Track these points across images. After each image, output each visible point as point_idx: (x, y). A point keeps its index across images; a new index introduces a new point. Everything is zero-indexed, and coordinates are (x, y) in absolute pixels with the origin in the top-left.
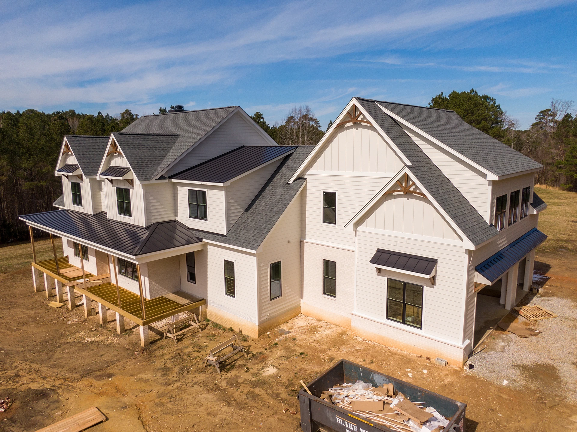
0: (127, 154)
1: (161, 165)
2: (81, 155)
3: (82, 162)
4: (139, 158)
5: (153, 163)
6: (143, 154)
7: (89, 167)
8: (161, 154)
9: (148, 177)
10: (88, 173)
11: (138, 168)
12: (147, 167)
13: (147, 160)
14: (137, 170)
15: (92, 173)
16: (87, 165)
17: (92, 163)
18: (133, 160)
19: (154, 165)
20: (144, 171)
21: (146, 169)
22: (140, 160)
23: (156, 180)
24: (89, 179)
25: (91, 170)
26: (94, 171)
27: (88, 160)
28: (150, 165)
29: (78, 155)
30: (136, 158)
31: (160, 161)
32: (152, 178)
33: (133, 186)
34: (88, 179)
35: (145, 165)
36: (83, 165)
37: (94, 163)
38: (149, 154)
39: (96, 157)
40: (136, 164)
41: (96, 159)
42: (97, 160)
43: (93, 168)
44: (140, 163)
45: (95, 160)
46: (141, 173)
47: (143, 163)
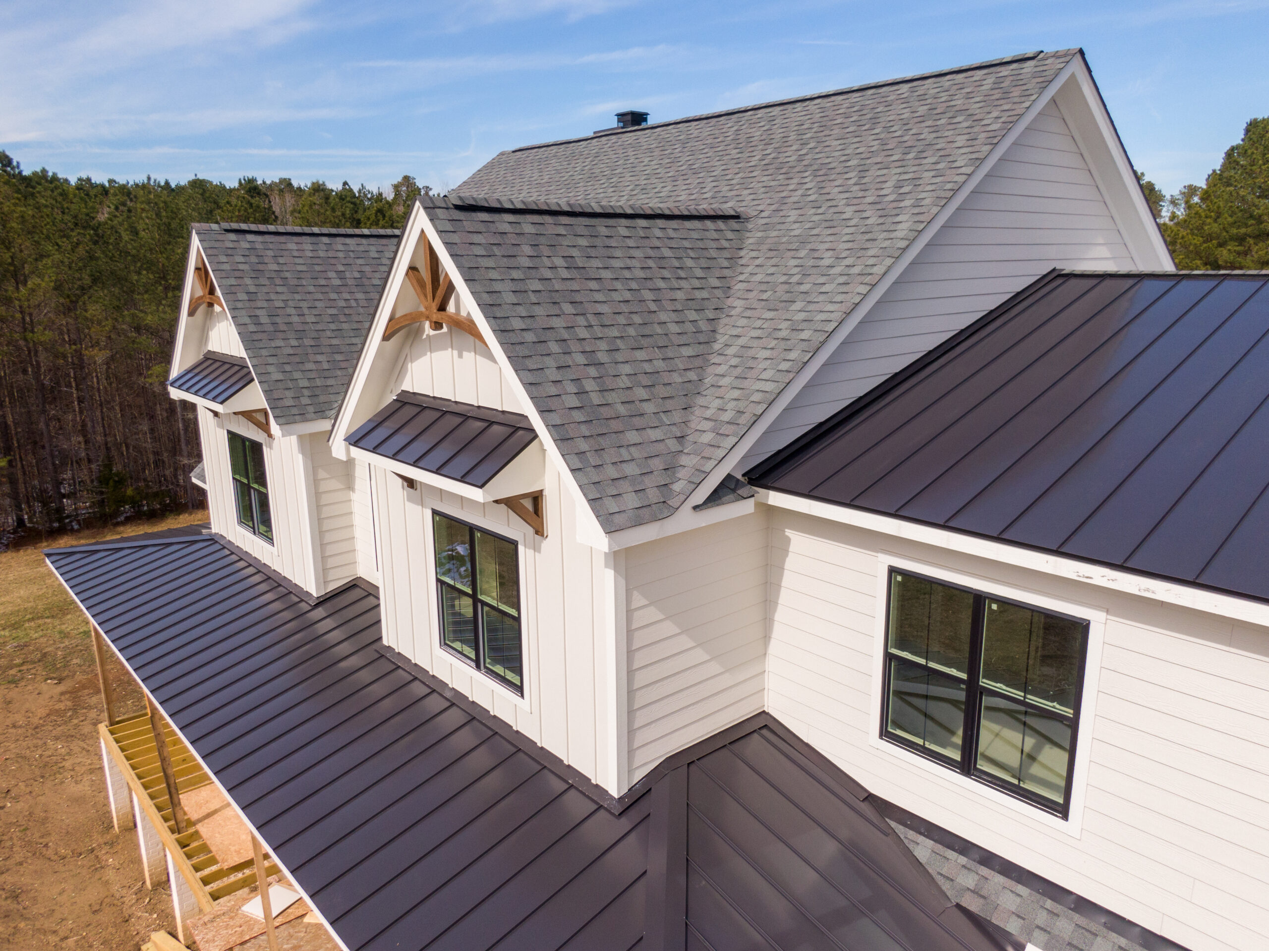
0: (514, 338)
1: (700, 401)
2: (264, 320)
3: (264, 352)
4: (581, 359)
5: (662, 391)
6: (598, 331)
7: (297, 375)
8: (690, 327)
9: (653, 495)
10: (295, 411)
11: (585, 430)
12: (637, 422)
13: (627, 369)
14: (583, 446)
15: (311, 409)
16: (288, 368)
17: (311, 357)
18: (552, 374)
19: (669, 404)
20: (625, 454)
21: (632, 437)
22: (593, 372)
23: (696, 508)
24: (301, 438)
25: (306, 392)
26: (322, 398)
27: (294, 343)
28: (649, 408)
29: (247, 320)
30: (568, 360)
31: (692, 375)
32: (674, 502)
33: (539, 531)
34: (294, 439)
35: (622, 410)
36: (271, 369)
37: (319, 358)
38: (631, 331)
39: (333, 326)
40: (573, 402)
41: (329, 334)
42: (335, 342)
43: (319, 382)
44: (596, 399)
45: (326, 342)
46: (612, 472)
47: (611, 397)
